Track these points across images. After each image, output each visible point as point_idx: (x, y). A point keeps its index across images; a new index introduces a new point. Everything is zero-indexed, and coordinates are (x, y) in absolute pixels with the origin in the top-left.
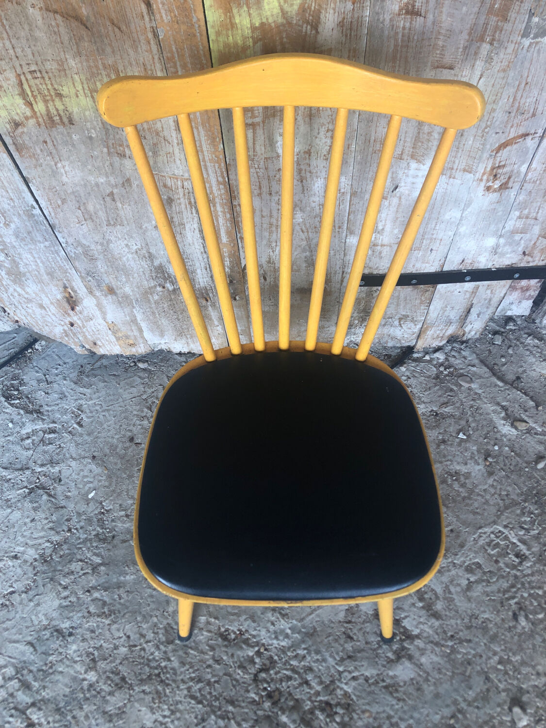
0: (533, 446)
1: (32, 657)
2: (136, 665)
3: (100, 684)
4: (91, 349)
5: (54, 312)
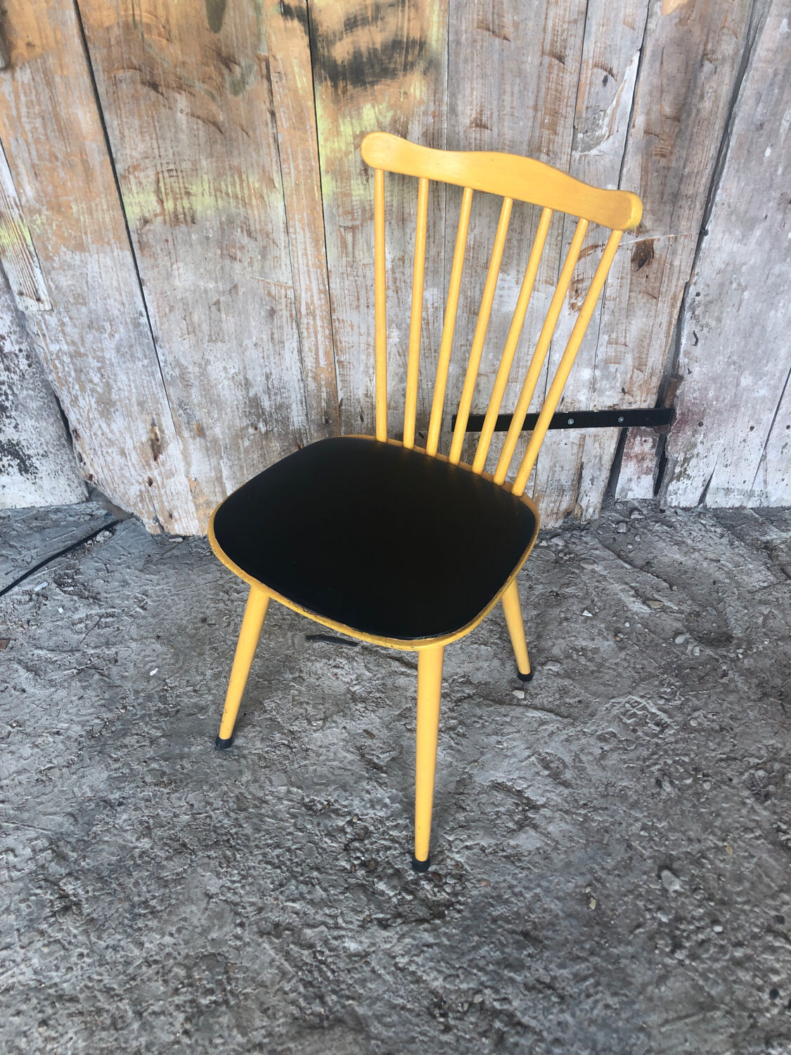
0: (670, 623)
1: (72, 827)
2: (200, 831)
3: (155, 850)
4: (165, 525)
5: (134, 461)
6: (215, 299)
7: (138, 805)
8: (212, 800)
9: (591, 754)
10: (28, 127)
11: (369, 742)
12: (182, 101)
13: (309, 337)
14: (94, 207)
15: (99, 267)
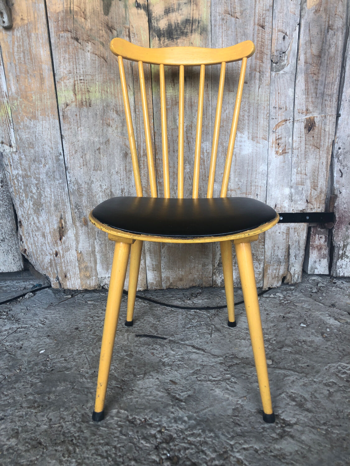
2: (53, 435)
3: (19, 446)
4: (62, 282)
5: (49, 241)
6: (98, 147)
7: (14, 420)
8: (65, 416)
9: (322, 393)
10: (16, 57)
11: (173, 387)
12: (89, 47)
14: (43, 97)
15: (42, 128)
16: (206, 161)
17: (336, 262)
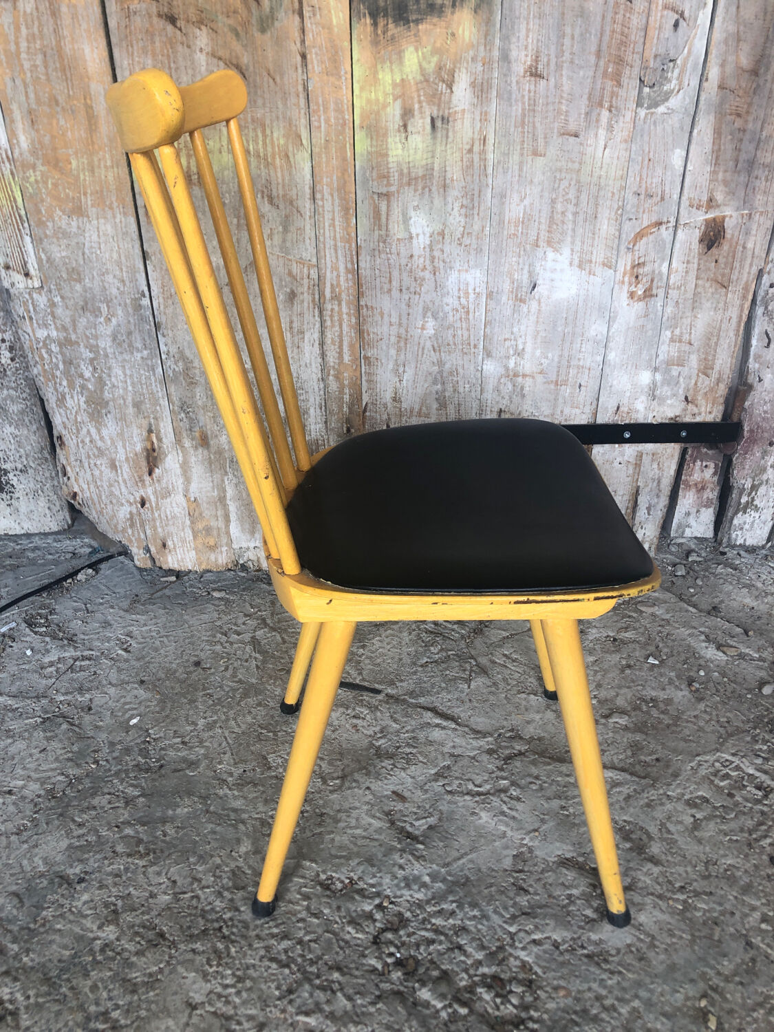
0: (753, 672)
1: (15, 912)
2: (184, 916)
3: (123, 942)
4: (156, 557)
5: (126, 476)
7: (105, 882)
8: (200, 876)
9: (681, 822)
10: (27, 65)
11: (399, 806)
12: (202, 38)
13: (333, 326)
14: (96, 163)
15: (99, 235)
16: (471, 311)
17: (732, 519)
